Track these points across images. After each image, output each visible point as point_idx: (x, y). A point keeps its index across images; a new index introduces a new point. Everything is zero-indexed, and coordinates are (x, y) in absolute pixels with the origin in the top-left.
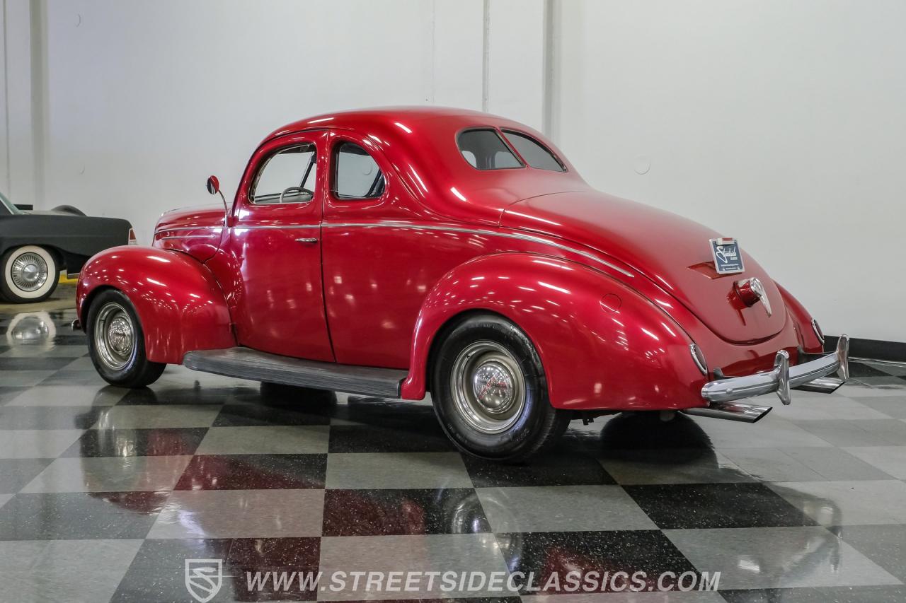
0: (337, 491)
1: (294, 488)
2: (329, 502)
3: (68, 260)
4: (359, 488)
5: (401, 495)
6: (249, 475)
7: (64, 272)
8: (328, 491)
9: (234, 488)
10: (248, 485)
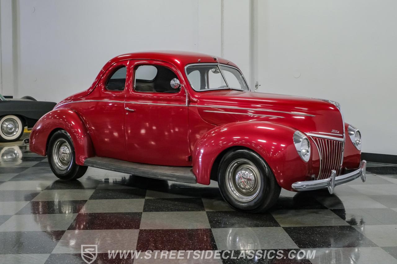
0: (145, 230)
1: (125, 229)
2: (141, 235)
3: (28, 122)
4: (155, 229)
5: (176, 232)
6: (104, 223)
7: (26, 128)
8: (141, 230)
9: (96, 229)
10: (103, 227)
